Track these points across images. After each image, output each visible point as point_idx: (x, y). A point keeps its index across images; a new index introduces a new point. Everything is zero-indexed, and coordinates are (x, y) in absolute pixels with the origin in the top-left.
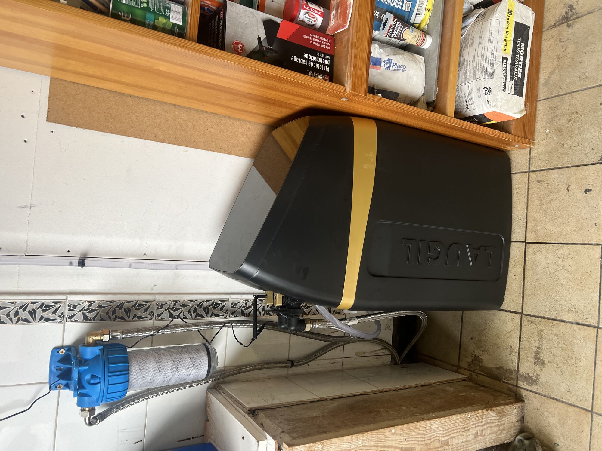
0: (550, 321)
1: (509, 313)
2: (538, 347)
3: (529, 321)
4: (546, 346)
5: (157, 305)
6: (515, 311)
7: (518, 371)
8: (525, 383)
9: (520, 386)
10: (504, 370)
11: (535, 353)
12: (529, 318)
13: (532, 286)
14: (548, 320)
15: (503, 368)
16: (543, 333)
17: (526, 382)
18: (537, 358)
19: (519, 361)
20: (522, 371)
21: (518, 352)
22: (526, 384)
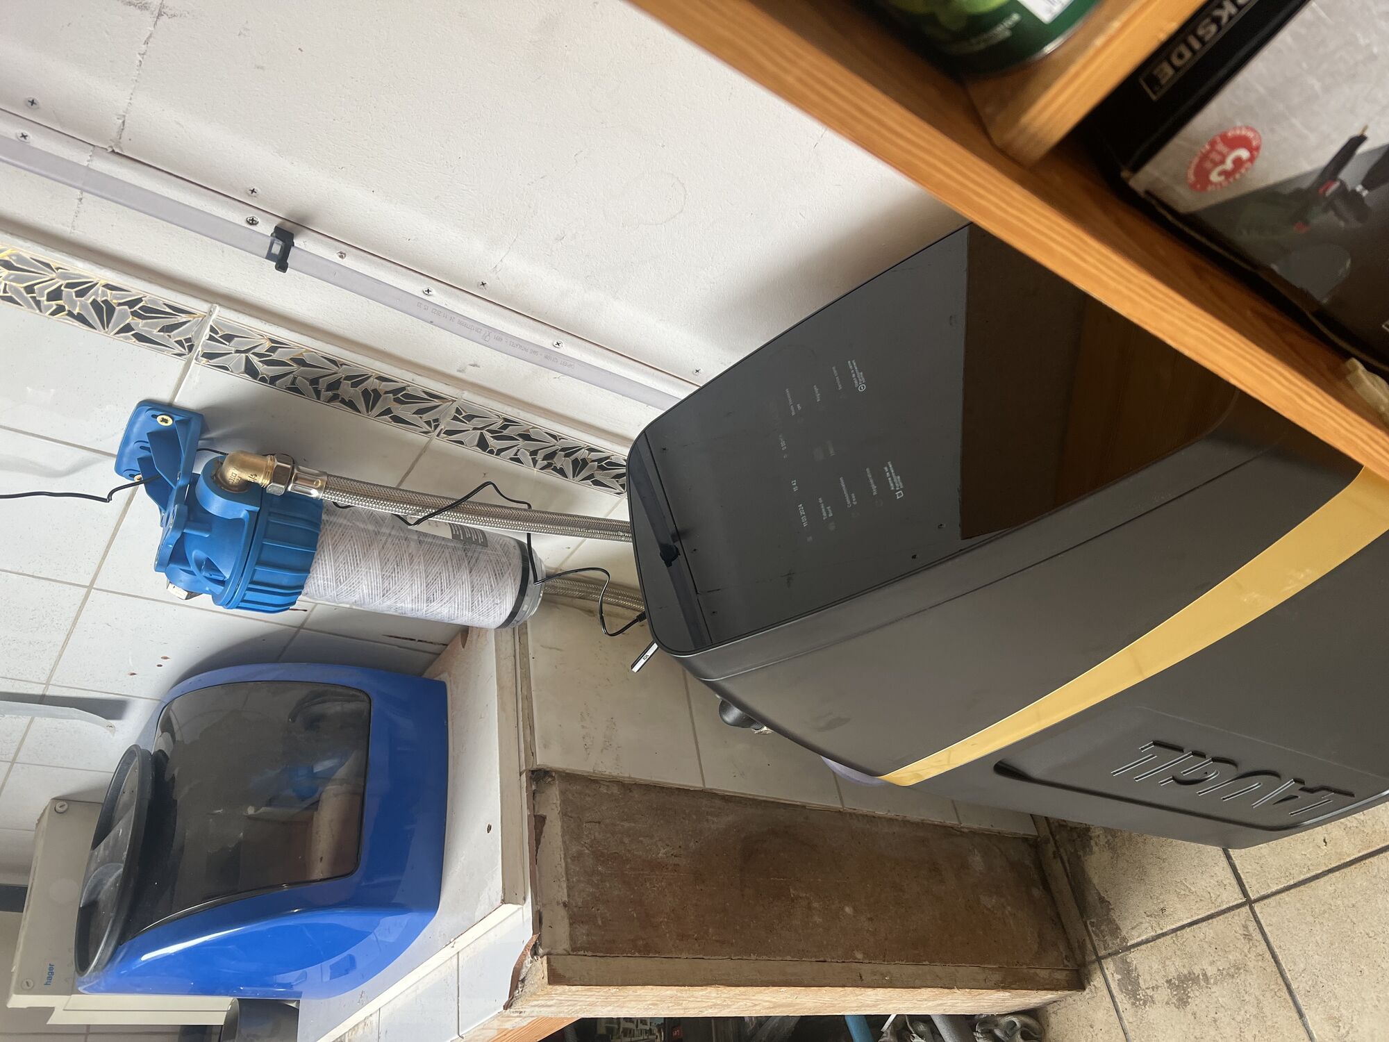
0: (1280, 981)
1: (1229, 870)
2: (1205, 975)
3: (1245, 927)
4: (1221, 993)
5: (458, 411)
6: (1244, 881)
7: (1129, 948)
8: (1118, 977)
9: (1105, 967)
10: (1108, 914)
11: (1189, 973)
12: (1252, 926)
13: (1330, 901)
14: (1279, 975)
15: (1109, 910)
16: (1243, 975)
17: (1120, 977)
18: (1183, 982)
19: (1147, 941)
20: (1134, 957)
21: (1164, 931)
22: (1116, 979)
